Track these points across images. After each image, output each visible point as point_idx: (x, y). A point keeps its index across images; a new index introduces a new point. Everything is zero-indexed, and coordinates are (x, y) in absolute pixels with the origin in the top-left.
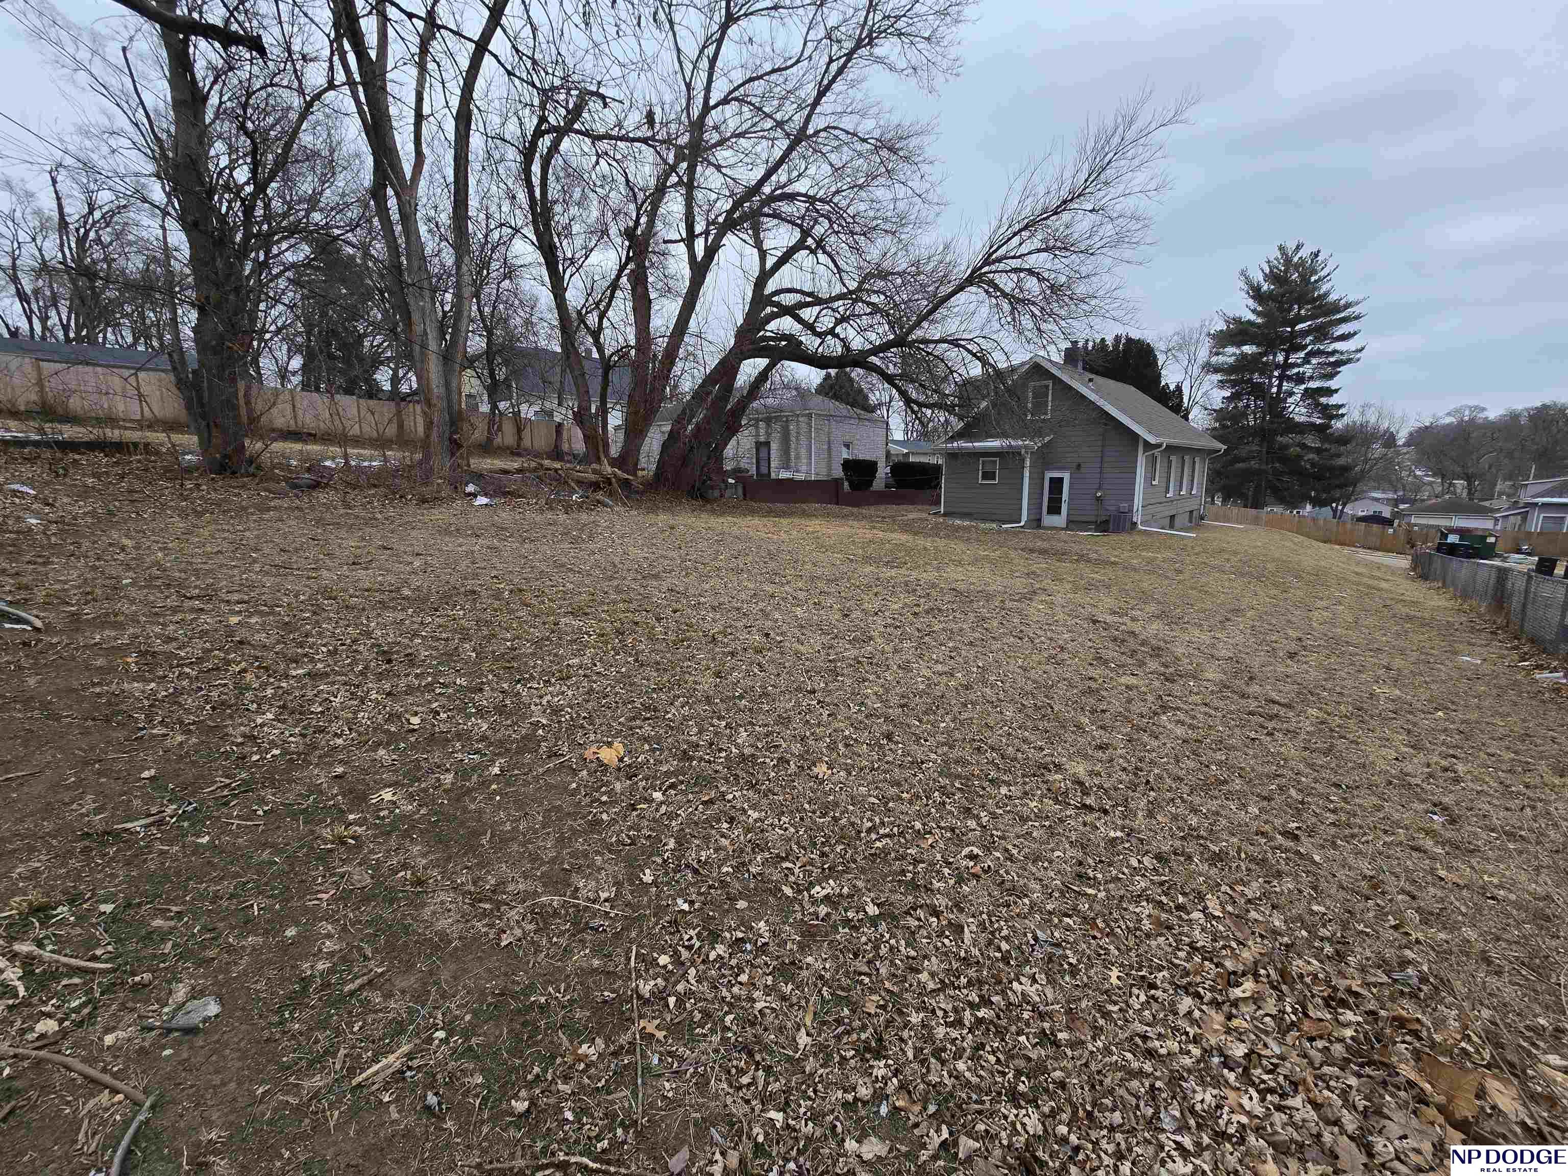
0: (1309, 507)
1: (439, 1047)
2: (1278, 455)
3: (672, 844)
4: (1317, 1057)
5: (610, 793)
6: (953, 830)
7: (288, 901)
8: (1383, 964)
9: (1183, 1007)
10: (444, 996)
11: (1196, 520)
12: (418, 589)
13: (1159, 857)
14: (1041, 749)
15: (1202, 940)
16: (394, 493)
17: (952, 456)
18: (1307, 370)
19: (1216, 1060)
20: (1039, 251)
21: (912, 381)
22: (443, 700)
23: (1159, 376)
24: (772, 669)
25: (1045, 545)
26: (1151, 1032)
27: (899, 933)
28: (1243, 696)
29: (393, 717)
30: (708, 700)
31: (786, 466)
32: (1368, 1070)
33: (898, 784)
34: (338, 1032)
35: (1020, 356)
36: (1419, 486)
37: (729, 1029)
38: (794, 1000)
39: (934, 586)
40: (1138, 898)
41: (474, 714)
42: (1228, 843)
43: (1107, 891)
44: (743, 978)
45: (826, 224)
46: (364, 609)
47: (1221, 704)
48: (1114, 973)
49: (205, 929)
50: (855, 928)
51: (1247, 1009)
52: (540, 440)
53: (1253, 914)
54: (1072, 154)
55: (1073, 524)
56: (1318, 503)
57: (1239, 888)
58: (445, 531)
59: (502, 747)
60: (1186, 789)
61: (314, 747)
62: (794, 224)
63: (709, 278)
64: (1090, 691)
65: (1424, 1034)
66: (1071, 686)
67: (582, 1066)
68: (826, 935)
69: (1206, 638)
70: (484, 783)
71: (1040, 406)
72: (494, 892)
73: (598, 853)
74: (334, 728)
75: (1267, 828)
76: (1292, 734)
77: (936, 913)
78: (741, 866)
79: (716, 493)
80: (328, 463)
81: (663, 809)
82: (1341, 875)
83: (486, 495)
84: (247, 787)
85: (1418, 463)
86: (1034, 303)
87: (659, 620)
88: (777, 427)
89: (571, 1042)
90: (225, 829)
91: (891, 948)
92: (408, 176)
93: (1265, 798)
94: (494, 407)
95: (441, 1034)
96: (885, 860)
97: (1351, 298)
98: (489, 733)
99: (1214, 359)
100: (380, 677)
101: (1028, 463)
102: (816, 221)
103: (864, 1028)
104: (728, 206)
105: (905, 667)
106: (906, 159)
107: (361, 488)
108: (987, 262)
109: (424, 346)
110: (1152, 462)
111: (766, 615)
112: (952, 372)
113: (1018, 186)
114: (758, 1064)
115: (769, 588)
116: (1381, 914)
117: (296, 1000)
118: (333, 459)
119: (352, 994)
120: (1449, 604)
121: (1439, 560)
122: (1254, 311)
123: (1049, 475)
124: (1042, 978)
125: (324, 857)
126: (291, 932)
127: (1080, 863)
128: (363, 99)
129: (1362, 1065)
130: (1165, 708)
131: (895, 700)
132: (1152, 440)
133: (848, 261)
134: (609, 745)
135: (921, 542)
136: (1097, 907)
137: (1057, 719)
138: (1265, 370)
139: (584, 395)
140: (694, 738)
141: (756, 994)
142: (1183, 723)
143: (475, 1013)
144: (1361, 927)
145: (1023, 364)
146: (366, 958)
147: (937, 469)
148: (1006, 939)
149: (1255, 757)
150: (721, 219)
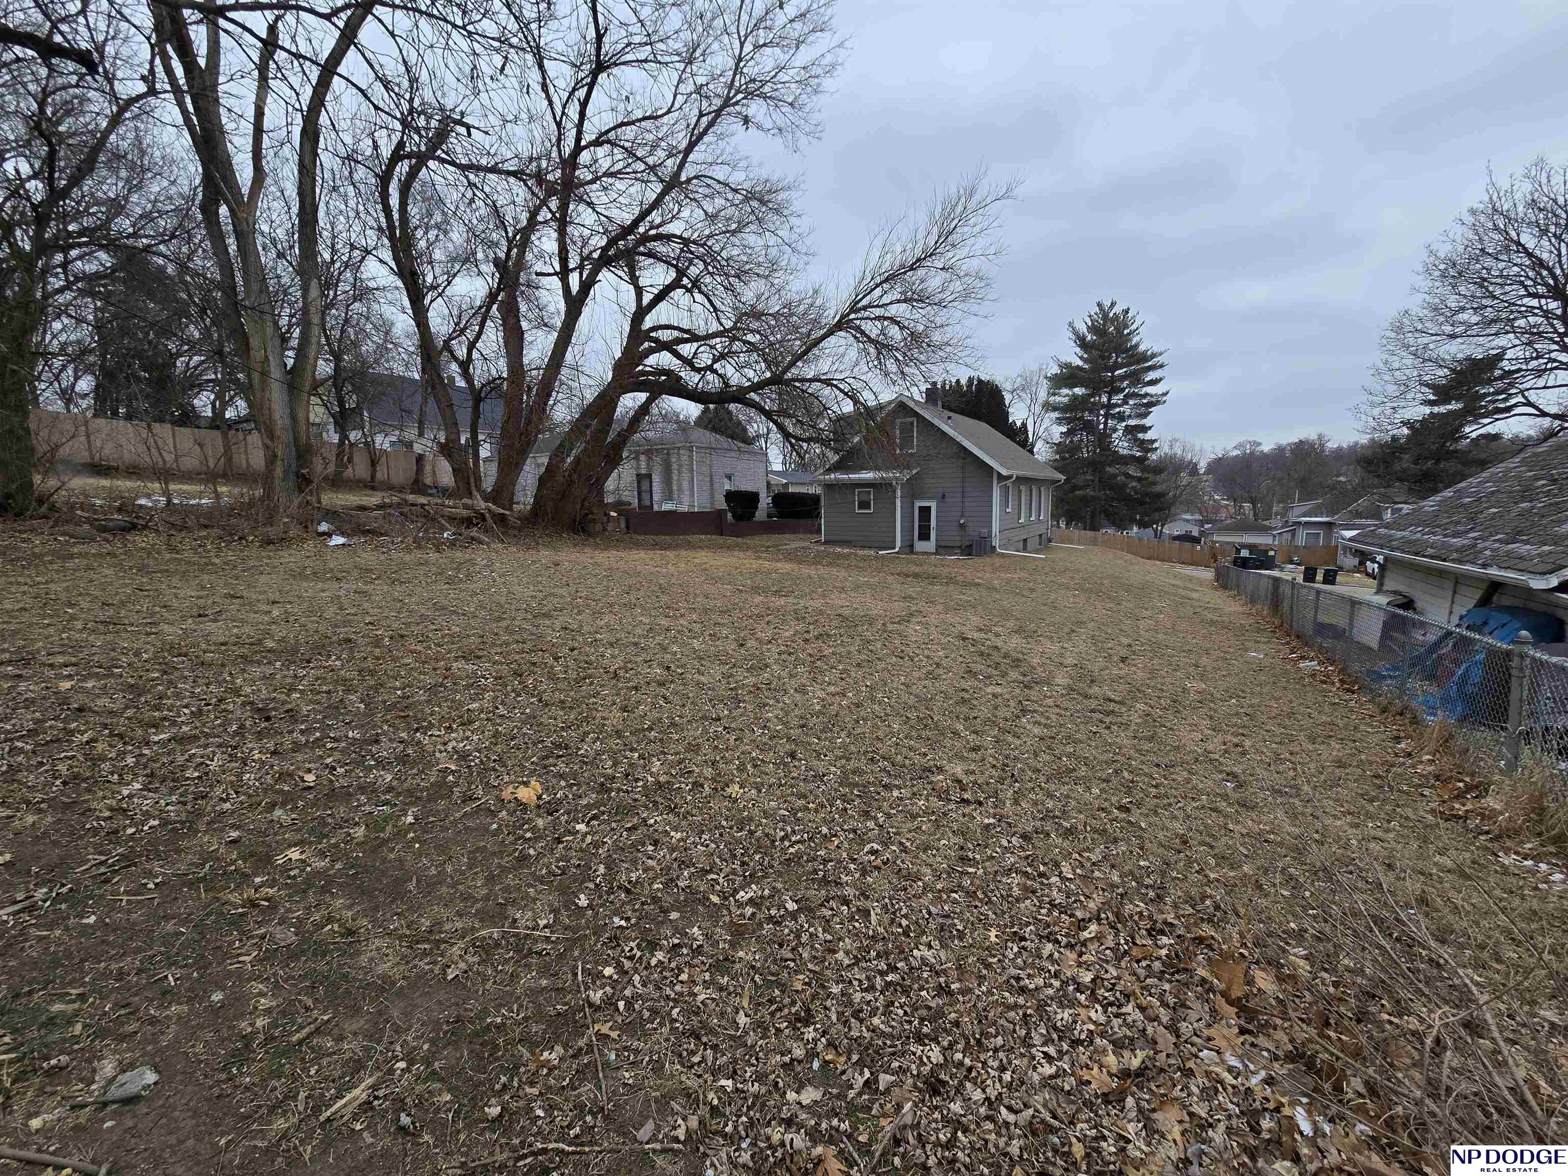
0: (1135, 529)
1: (401, 1076)
2: (1107, 483)
3: (602, 869)
4: (1142, 972)
5: (534, 829)
6: (855, 831)
7: (206, 968)
8: (1190, 900)
9: (1045, 953)
10: (397, 1030)
11: (1045, 542)
12: (283, 640)
13: (1025, 837)
14: (925, 755)
15: (1059, 898)
16: (231, 535)
17: (830, 487)
18: (1126, 409)
19: (1071, 988)
20: (899, 301)
21: (790, 416)
22: (337, 755)
23: (1007, 414)
24: (676, 700)
25: (917, 570)
26: (1023, 974)
27: (816, 922)
28: (1086, 697)
29: (283, 776)
30: (618, 734)
31: (669, 497)
32: (1177, 977)
33: (804, 796)
34: (295, 1078)
35: (887, 396)
36: (1217, 508)
37: (676, 1020)
38: (731, 989)
39: (821, 613)
40: (1008, 872)
41: (376, 767)
42: (1076, 819)
43: (984, 868)
44: (684, 977)
45: (701, 266)
46: (223, 665)
47: (1069, 705)
48: (993, 933)
49: (117, 1005)
50: (778, 923)
51: (1093, 947)
52: (401, 472)
53: (1097, 874)
54: (922, 219)
55: (942, 549)
56: (1143, 525)
57: (1086, 854)
58: (300, 575)
59: (412, 796)
60: (1042, 779)
61: (198, 814)
62: (669, 263)
63: (586, 311)
64: (964, 701)
65: (1216, 946)
66: (946, 698)
67: (545, 1071)
68: (754, 932)
69: (1056, 648)
70: (400, 833)
71: (907, 440)
72: (430, 932)
73: (529, 885)
74: (218, 791)
75: (1106, 804)
76: (1126, 726)
77: (846, 902)
78: (670, 882)
79: (598, 527)
80: (142, 501)
81: (589, 839)
82: (1160, 836)
83: (342, 534)
84: (128, 860)
85: (1216, 489)
86: (897, 349)
87: (556, 659)
88: (658, 459)
89: (533, 1054)
90: (113, 906)
91: (811, 935)
92: (245, 190)
93: (1104, 780)
94: (344, 437)
95: (402, 1065)
96: (798, 863)
97: (1156, 350)
98: (395, 783)
99: (1052, 399)
100: (260, 735)
101: (899, 494)
102: (691, 262)
103: (793, 1003)
104: (603, 242)
105: (801, 690)
106: (777, 211)
107: (189, 529)
108: (854, 309)
109: (265, 374)
110: (1005, 491)
111: (664, 649)
112: (826, 409)
113: (878, 243)
114: (705, 1044)
115: (664, 622)
116: (1189, 861)
117: (243, 1055)
118: (148, 496)
119: (300, 1043)
120: (1241, 609)
121: (1234, 571)
122: (1081, 358)
123: (918, 504)
124: (936, 944)
125: (237, 922)
126: (217, 997)
127: (962, 848)
128: (191, 108)
129: (1173, 974)
130: (1024, 711)
131: (795, 722)
132: (1004, 472)
133: (725, 302)
134: (526, 784)
135: (806, 570)
136: (977, 882)
137: (937, 728)
138: (1094, 409)
139: (452, 427)
140: (609, 771)
141: (696, 990)
142: (1039, 724)
143: (432, 1042)
144: (1174, 874)
145: (890, 403)
146: (307, 1009)
147: (815, 499)
148: (905, 916)
149: (1097, 747)
150: (595, 255)
